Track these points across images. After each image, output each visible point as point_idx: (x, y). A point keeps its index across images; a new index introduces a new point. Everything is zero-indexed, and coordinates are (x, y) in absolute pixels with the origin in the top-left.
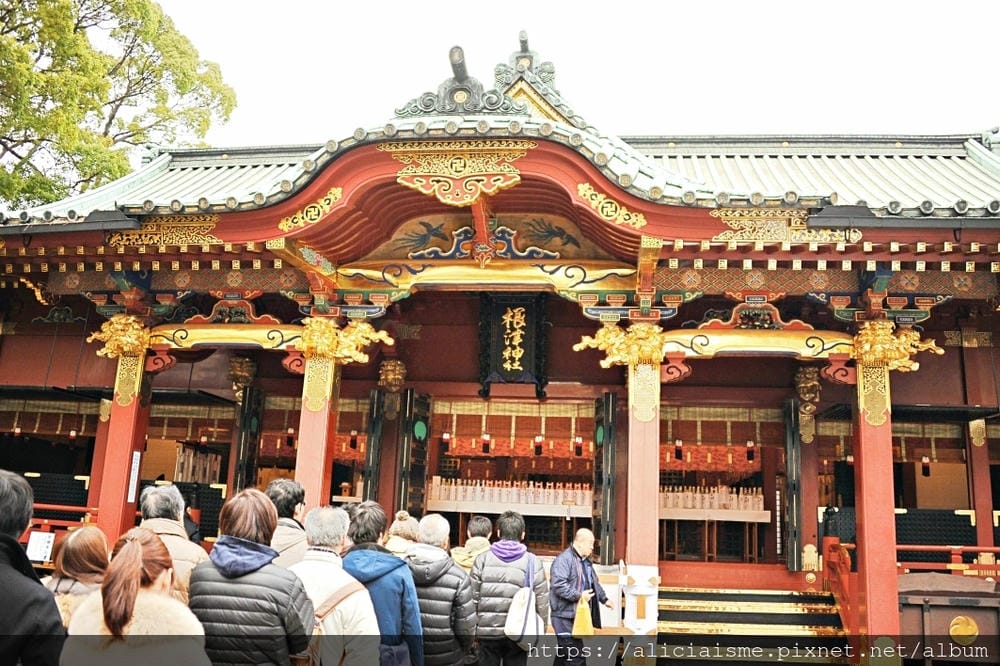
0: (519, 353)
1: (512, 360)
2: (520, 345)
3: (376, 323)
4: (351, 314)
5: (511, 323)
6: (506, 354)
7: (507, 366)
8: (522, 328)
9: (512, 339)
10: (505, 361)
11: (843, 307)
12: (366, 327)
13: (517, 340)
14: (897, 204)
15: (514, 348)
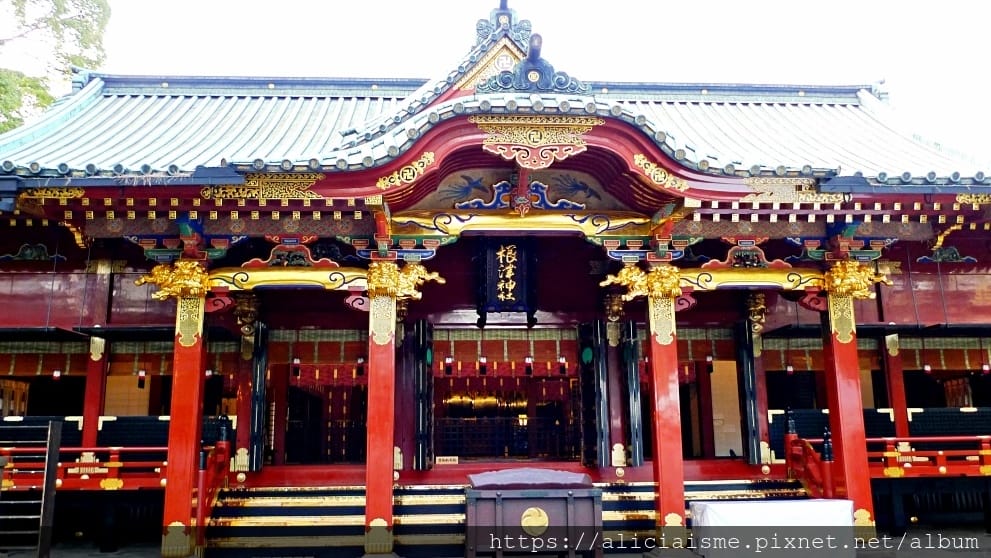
0: (511, 286)
1: (506, 291)
2: (512, 277)
3: (429, 266)
4: (407, 257)
5: (504, 259)
6: (501, 286)
7: (501, 296)
8: (513, 263)
9: (505, 273)
10: (499, 292)
11: (814, 249)
12: (421, 269)
13: (509, 274)
14: (885, 174)
15: (507, 280)
